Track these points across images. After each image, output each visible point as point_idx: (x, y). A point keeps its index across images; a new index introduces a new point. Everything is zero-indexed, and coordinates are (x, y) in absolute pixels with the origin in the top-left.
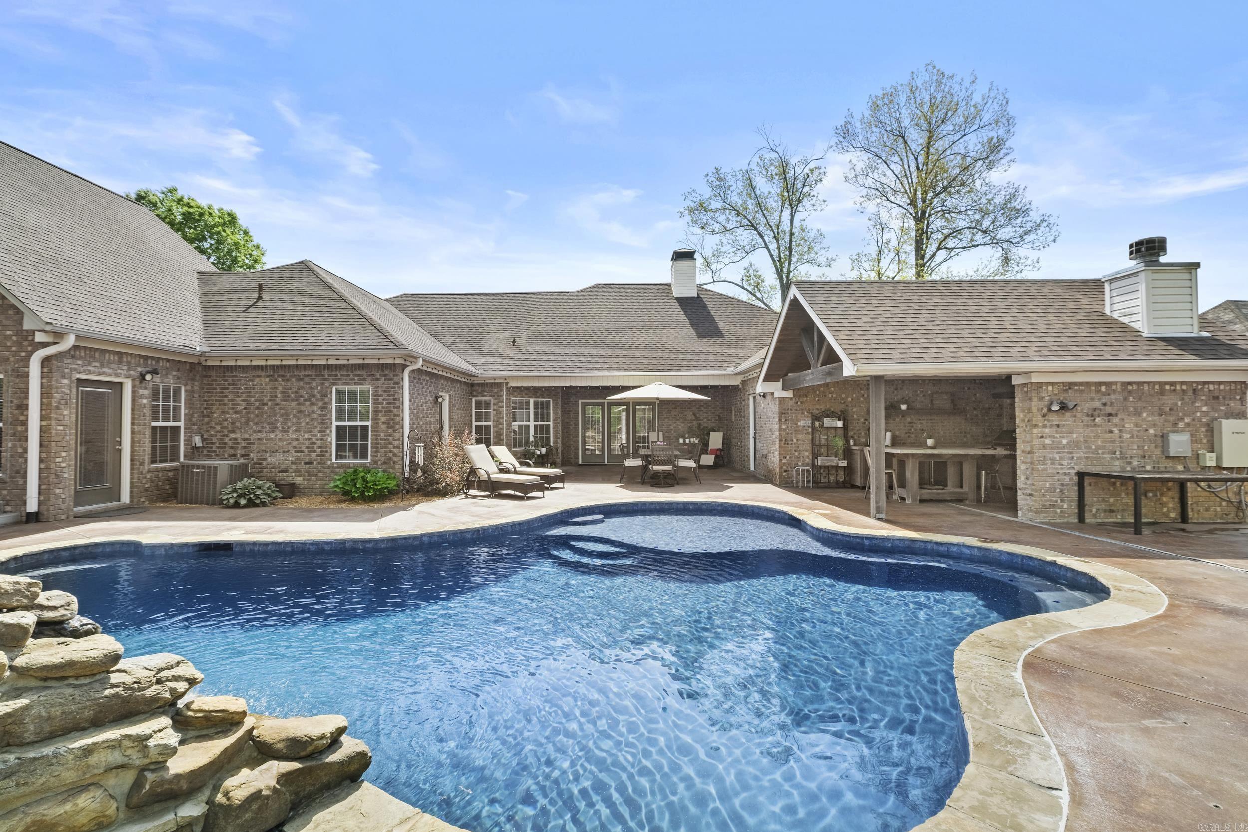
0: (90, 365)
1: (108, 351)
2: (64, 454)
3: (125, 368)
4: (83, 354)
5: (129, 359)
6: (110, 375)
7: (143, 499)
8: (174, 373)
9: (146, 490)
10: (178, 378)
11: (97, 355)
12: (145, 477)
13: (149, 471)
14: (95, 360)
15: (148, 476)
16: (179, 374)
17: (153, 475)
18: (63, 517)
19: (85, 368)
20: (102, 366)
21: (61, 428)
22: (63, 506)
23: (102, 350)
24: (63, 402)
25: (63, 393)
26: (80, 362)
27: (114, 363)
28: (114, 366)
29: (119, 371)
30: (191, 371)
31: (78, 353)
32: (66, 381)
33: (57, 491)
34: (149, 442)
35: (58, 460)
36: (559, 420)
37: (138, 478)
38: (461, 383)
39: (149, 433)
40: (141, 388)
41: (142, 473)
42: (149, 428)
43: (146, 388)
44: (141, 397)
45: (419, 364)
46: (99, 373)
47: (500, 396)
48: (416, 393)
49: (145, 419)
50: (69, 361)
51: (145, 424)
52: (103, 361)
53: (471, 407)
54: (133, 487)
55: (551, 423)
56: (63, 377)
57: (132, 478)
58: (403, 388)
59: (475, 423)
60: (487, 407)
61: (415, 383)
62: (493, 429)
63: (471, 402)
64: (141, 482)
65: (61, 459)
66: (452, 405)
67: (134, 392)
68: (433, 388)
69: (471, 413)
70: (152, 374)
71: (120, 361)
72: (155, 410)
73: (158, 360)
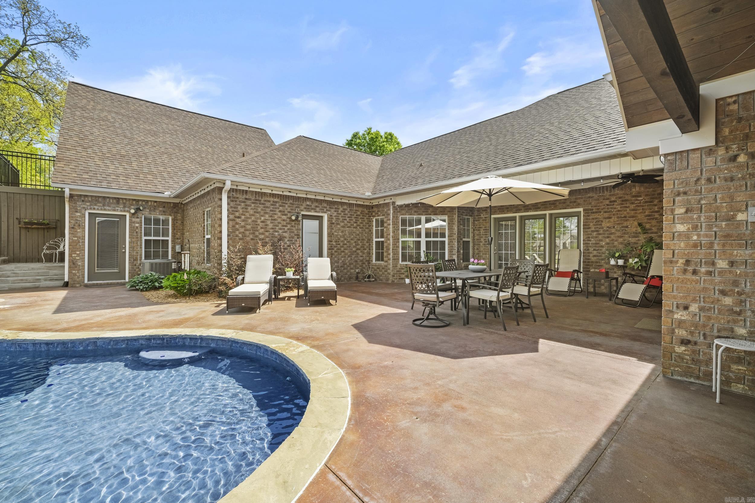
0: (96, 205)
1: (108, 197)
2: (78, 253)
3: (122, 206)
4: (90, 199)
5: (124, 201)
6: (109, 210)
8: (161, 209)
10: (164, 212)
11: (100, 200)
13: (140, 264)
14: (100, 203)
16: (164, 209)
18: (78, 285)
19: (92, 207)
20: (104, 205)
21: (76, 239)
22: (78, 280)
23: (104, 197)
24: (76, 225)
25: (77, 220)
26: (88, 204)
28: (112, 205)
29: (117, 208)
30: (174, 208)
31: (86, 199)
32: (79, 214)
33: (74, 272)
34: (141, 248)
35: (73, 255)
36: (455, 236)
37: (133, 268)
38: (350, 205)
39: (141, 243)
40: (134, 218)
41: (135, 265)
42: (141, 240)
43: (138, 218)
44: (134, 223)
45: (228, 186)
46: (101, 210)
47: (389, 215)
48: (252, 212)
49: (137, 235)
50: (80, 203)
51: (138, 238)
52: (104, 203)
53: (371, 226)
54: (129, 273)
55: (446, 240)
56: (76, 212)
57: (129, 268)
58: (220, 206)
59: (375, 240)
60: (382, 225)
61: (248, 202)
62: (385, 244)
63: (370, 221)
64: (135, 270)
65: (76, 255)
66: (331, 224)
67: (130, 220)
68: (287, 208)
69: (371, 231)
70: (138, 209)
71: (118, 203)
72: (147, 230)
73: (147, 201)
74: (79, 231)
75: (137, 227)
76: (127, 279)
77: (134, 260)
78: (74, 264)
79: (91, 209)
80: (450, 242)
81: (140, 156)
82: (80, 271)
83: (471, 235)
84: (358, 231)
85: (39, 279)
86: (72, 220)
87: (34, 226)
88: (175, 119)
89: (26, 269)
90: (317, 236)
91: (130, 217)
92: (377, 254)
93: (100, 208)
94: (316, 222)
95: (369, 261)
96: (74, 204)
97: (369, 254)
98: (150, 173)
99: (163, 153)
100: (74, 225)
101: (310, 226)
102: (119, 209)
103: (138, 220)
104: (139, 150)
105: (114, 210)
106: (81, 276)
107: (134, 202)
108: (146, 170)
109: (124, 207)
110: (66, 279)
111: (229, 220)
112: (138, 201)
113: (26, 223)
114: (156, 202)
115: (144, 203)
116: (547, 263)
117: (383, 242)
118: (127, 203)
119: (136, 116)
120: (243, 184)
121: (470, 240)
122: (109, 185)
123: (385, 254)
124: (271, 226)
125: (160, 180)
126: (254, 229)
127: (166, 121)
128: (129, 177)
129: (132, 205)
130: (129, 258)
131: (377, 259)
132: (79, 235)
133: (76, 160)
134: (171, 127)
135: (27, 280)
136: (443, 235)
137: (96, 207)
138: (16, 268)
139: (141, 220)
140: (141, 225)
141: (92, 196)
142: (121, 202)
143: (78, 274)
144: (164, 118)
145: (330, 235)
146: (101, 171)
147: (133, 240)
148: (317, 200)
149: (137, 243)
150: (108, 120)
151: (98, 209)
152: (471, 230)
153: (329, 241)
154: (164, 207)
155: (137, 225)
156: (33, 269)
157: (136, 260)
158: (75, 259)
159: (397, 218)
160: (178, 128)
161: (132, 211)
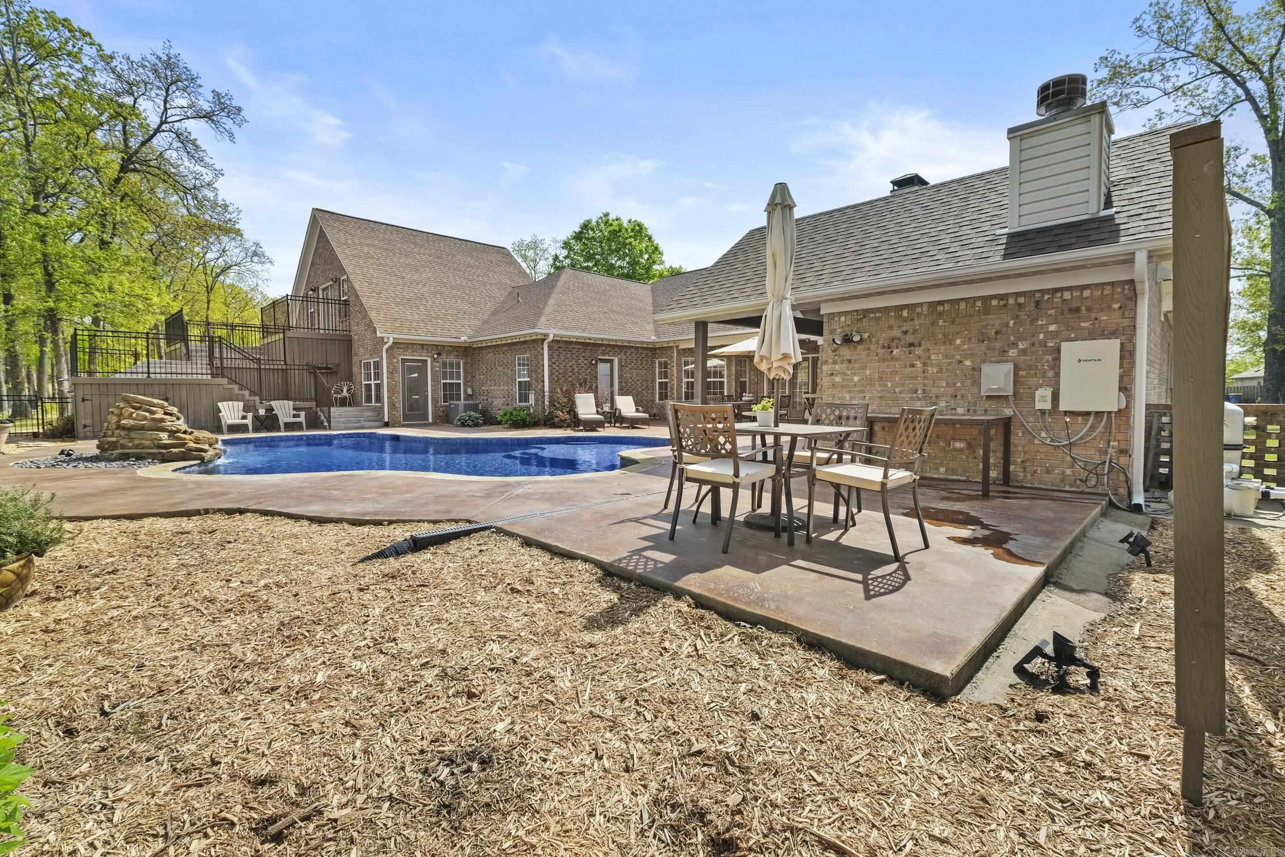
0: (407, 351)
1: (416, 344)
3: (426, 352)
4: (403, 346)
5: (428, 347)
7: (438, 421)
8: (454, 353)
9: (440, 416)
10: (457, 356)
11: (410, 346)
13: (440, 406)
14: (410, 349)
15: (440, 409)
16: (458, 353)
17: (443, 408)
18: (397, 425)
19: (404, 353)
20: (413, 351)
23: (414, 344)
26: (402, 351)
27: (418, 349)
28: (419, 351)
29: (422, 354)
30: (465, 352)
31: (401, 346)
34: (440, 391)
35: (393, 398)
36: (733, 377)
37: (435, 410)
38: (637, 348)
39: (440, 386)
40: (435, 362)
41: (437, 408)
42: (440, 384)
43: (438, 362)
44: (435, 366)
45: (551, 338)
47: (672, 357)
48: (563, 358)
49: (438, 379)
51: (438, 381)
52: (413, 349)
53: (654, 367)
54: (432, 414)
55: (725, 380)
56: (394, 358)
57: (432, 410)
58: (543, 355)
59: (658, 381)
60: (666, 367)
61: (561, 350)
62: (669, 385)
63: (654, 363)
64: (437, 412)
66: (621, 366)
67: (432, 364)
68: (588, 354)
69: (654, 372)
70: (439, 354)
71: (423, 349)
72: (445, 374)
73: (444, 346)
74: (396, 375)
76: (430, 420)
78: (393, 405)
79: (404, 355)
80: (729, 382)
83: (748, 375)
84: (643, 372)
85: (360, 420)
86: (391, 365)
87: (322, 371)
89: (345, 412)
90: (609, 378)
91: (432, 361)
92: (660, 394)
93: (410, 354)
94: (608, 365)
95: (653, 401)
96: (395, 351)
97: (653, 394)
100: (393, 370)
101: (603, 368)
102: (424, 354)
105: (420, 356)
106: (399, 417)
107: (435, 347)
108: (433, 314)
109: (428, 352)
110: (386, 420)
111: (549, 366)
112: (437, 346)
114: (451, 346)
115: (442, 348)
116: (787, 393)
117: (666, 383)
118: (430, 348)
120: (574, 337)
121: (747, 380)
122: (417, 332)
123: (669, 394)
124: (576, 370)
125: (449, 324)
126: (565, 373)
128: (426, 323)
129: (433, 350)
130: (432, 400)
131: (661, 399)
132: (396, 379)
133: (380, 308)
135: (352, 421)
136: (722, 376)
137: (407, 353)
138: (337, 410)
139: (439, 365)
140: (439, 369)
141: (404, 343)
142: (425, 347)
145: (620, 377)
147: (435, 383)
148: (609, 345)
149: (437, 386)
152: (748, 371)
153: (620, 382)
154: (458, 351)
155: (437, 369)
157: (437, 402)
158: (394, 401)
159: (681, 360)
161: (436, 356)
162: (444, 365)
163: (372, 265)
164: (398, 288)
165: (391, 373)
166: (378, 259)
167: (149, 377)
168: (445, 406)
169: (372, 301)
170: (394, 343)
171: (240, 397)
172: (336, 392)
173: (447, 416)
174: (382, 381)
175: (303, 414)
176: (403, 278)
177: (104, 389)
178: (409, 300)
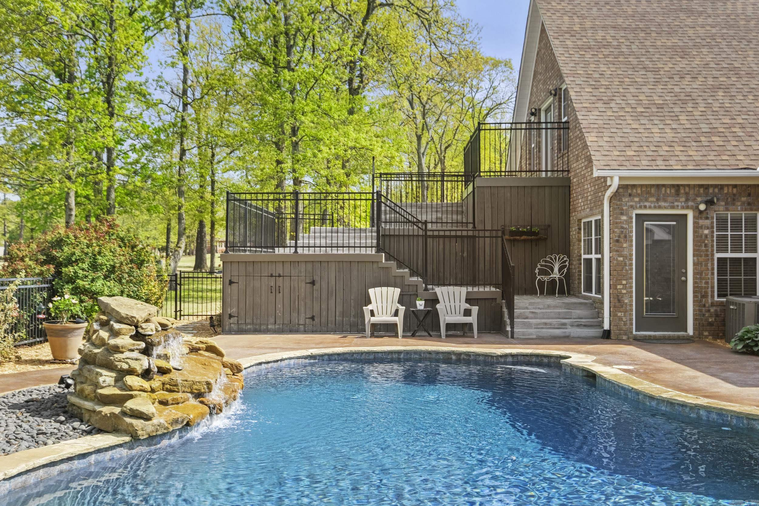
0: (646, 200)
1: (664, 185)
2: (624, 282)
3: (683, 199)
4: (639, 192)
5: (687, 189)
6: (666, 208)
7: (706, 333)
8: (744, 199)
9: (711, 324)
10: (749, 204)
11: (653, 190)
12: (709, 311)
13: (712, 305)
15: (712, 310)
16: (750, 200)
17: (718, 309)
18: (624, 338)
19: (642, 204)
20: (658, 200)
21: (621, 259)
22: (623, 328)
23: (658, 185)
24: (622, 236)
25: (622, 228)
26: (637, 199)
27: (669, 196)
28: (670, 199)
29: (676, 204)
31: (635, 191)
32: (624, 218)
33: (619, 314)
34: (713, 274)
35: (619, 287)
37: (700, 311)
39: (713, 264)
40: (701, 218)
41: (704, 306)
42: (713, 260)
43: (707, 218)
44: (701, 227)
46: (655, 208)
49: (707, 251)
50: (627, 199)
51: (707, 255)
52: (659, 196)
54: (695, 319)
56: (622, 214)
57: (694, 310)
64: (704, 315)
65: (621, 287)
67: (694, 223)
70: (710, 203)
71: (678, 194)
72: (722, 240)
73: (721, 187)
74: (625, 245)
75: (706, 236)
76: (690, 331)
77: (703, 297)
78: (619, 301)
79: (640, 207)
81: (685, 102)
82: (627, 314)
85: (564, 324)
86: (617, 228)
87: (523, 237)
88: (700, 13)
89: (541, 306)
91: (694, 217)
93: (652, 205)
96: (619, 201)
98: (713, 132)
99: (715, 89)
100: (619, 237)
102: (679, 204)
103: (707, 222)
104: (677, 89)
105: (673, 207)
106: (628, 322)
107: (702, 190)
108: (705, 127)
109: (687, 200)
110: (606, 326)
112: (706, 187)
113: (512, 233)
114: (735, 186)
115: (716, 190)
118: (692, 192)
119: (641, 25)
122: (667, 163)
125: (736, 143)
127: (689, 21)
128: (688, 144)
129: (697, 195)
130: (694, 292)
132: (625, 252)
133: (606, 126)
134: (701, 31)
135: (551, 324)
137: (647, 204)
138: (531, 304)
139: (712, 223)
140: (713, 232)
141: (642, 186)
142: (682, 191)
143: (624, 319)
144: (682, 16)
146: (645, 139)
147: (701, 259)
149: (706, 265)
150: (609, 45)
151: (650, 207)
154: (749, 195)
155: (706, 232)
156: (549, 307)
157: (705, 296)
158: (621, 293)
160: (714, 31)
161: (702, 207)
162: (722, 223)
163: (605, 56)
164: (645, 89)
165: (616, 242)
166: (618, 47)
167: (296, 252)
168: (721, 304)
169: (593, 116)
170: (620, 187)
171: (398, 280)
172: (543, 272)
173: (723, 323)
174: (603, 256)
175: (475, 310)
176: (656, 71)
177: (250, 269)
178: (660, 107)
